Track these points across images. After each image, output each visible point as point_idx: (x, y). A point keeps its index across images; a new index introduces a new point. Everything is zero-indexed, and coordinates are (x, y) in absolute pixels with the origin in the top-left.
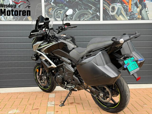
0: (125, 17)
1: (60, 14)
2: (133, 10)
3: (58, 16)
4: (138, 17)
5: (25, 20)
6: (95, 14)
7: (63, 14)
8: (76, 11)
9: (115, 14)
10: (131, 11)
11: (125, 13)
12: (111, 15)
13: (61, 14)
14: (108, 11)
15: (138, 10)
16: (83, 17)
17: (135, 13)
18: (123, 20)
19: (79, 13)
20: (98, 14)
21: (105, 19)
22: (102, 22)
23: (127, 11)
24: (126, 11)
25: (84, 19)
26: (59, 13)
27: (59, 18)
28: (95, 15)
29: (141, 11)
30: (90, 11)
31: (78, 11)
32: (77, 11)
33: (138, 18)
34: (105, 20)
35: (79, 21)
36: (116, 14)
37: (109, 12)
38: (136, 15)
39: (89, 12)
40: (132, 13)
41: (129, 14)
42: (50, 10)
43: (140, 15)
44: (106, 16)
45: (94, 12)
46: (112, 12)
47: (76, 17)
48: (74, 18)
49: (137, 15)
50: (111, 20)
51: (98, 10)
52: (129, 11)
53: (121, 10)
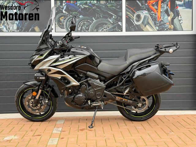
0: (153, 28)
2: (163, 19)
5: (31, 31)
8: (94, 21)
9: (141, 24)
10: (161, 20)
12: (135, 24)
14: (132, 20)
15: (170, 18)
17: (165, 22)
18: (150, 31)
20: (120, 23)
21: (128, 29)
22: (124, 33)
23: (156, 20)
24: (154, 19)
25: (103, 30)
29: (173, 19)
30: (111, 21)
31: (96, 20)
32: (94, 19)
34: (128, 31)
37: (134, 21)
39: (109, 21)
40: (162, 22)
42: (62, 20)
43: (172, 25)
44: (130, 26)
45: (115, 22)
46: (137, 21)
49: (168, 25)
50: (136, 30)
51: (120, 19)
52: (158, 20)
53: (148, 19)
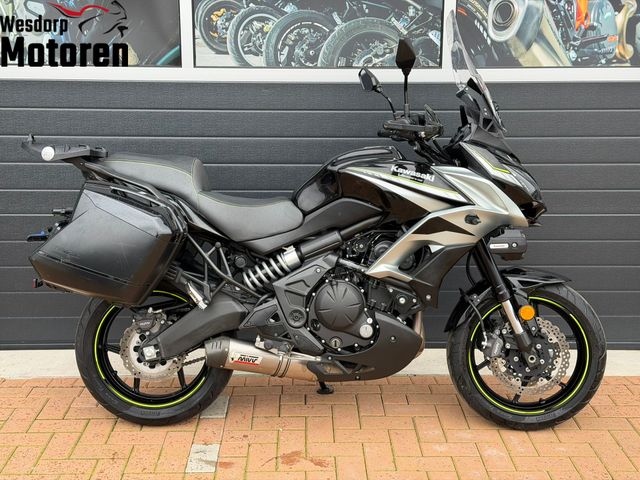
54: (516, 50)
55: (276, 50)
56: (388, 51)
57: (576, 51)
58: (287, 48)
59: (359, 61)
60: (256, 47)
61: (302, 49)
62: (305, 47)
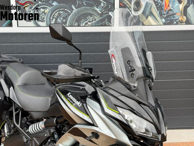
1: (43, 14)
3: (41, 18)
4: (180, 19)
6: (105, 14)
7: (50, 14)
11: (158, 13)
13: (45, 14)
16: (84, 19)
19: (78, 12)
26: (43, 12)
27: (43, 22)
28: (106, 17)
33: (179, 21)
35: (78, 26)
36: (142, 15)
38: (177, 17)
41: (164, 14)
47: (73, 21)
48: (69, 20)
54: (142, 19)
55: (50, 20)
56: (94, 20)
57: (165, 19)
58: (54, 19)
59: (83, 24)
60: (42, 19)
61: (61, 19)
62: (62, 19)
